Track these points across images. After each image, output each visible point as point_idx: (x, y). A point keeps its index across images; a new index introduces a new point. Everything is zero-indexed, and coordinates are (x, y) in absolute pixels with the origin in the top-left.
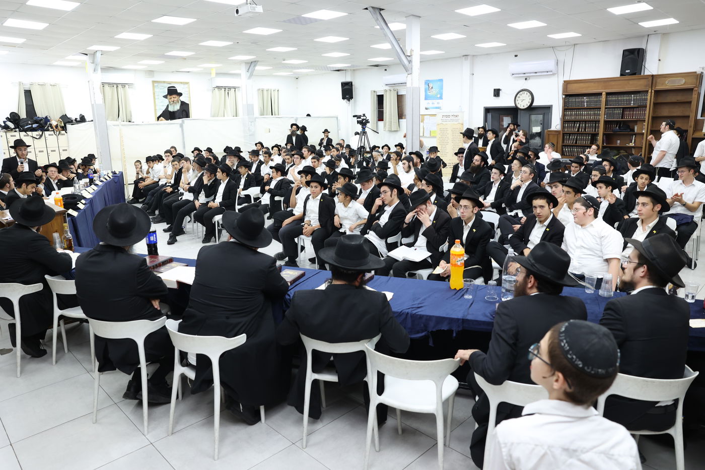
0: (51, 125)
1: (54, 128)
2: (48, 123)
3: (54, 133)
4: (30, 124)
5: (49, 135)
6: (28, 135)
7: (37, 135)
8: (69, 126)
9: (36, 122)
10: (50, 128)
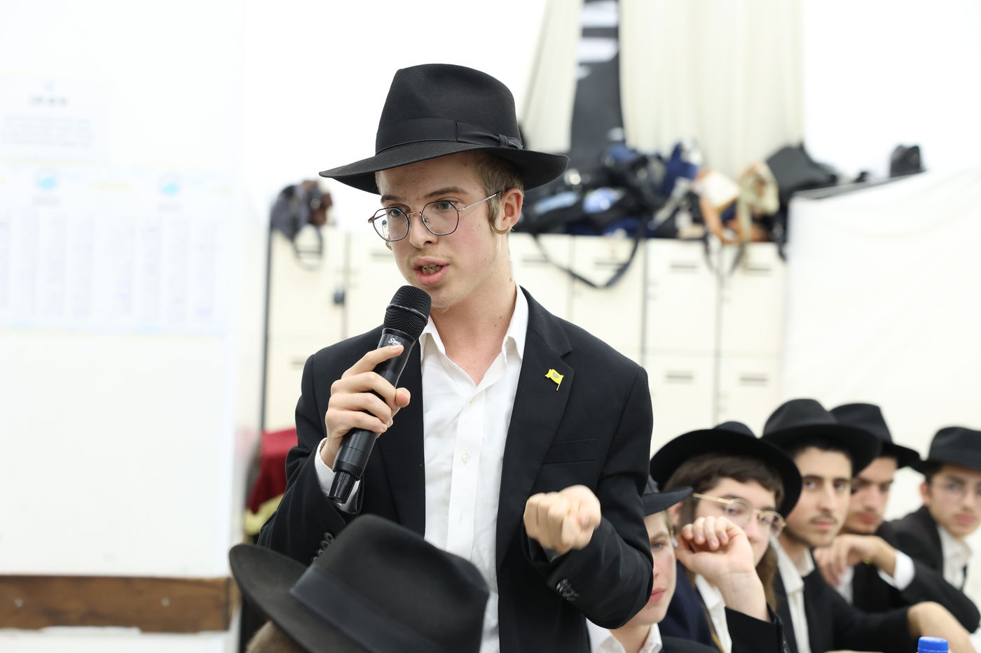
0: (693, 200)
1: (713, 221)
2: (682, 186)
3: (707, 251)
4: (569, 188)
5: (677, 267)
6: (545, 260)
7: (599, 264)
8: (804, 210)
9: (609, 178)
10: (684, 222)
